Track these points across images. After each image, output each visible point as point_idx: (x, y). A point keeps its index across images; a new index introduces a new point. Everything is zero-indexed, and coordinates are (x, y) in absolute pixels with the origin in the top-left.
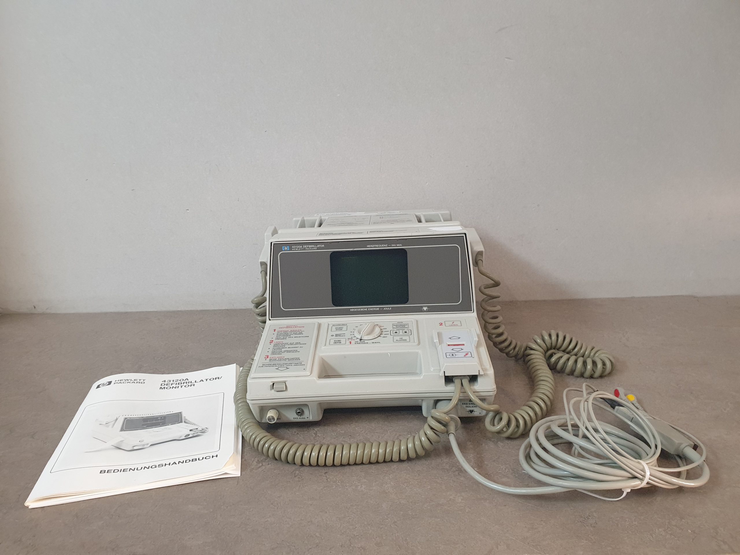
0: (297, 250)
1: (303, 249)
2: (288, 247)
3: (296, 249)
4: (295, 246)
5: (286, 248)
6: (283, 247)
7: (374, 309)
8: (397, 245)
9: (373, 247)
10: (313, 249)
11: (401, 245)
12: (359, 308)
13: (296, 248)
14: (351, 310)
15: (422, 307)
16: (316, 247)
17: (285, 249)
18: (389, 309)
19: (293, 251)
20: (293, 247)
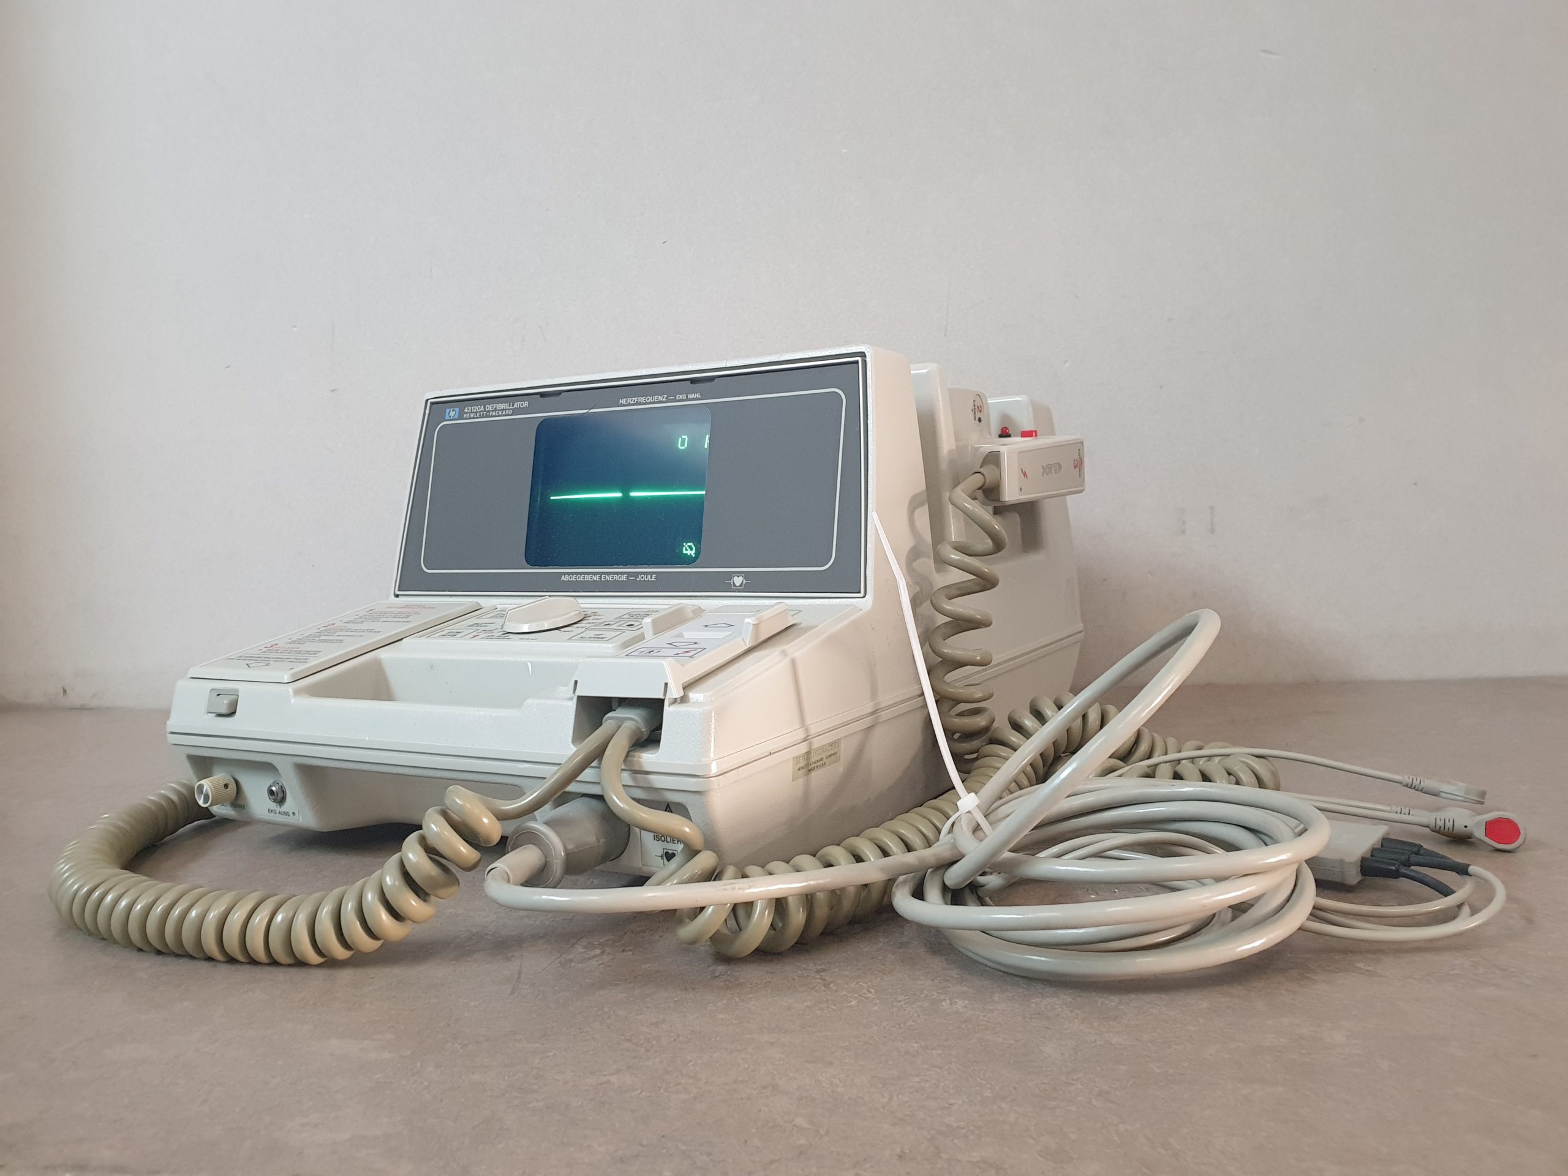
0: (473, 418)
1: (485, 413)
2: (457, 410)
3: (472, 415)
4: (470, 408)
5: (452, 414)
6: (448, 410)
7: (616, 577)
8: (691, 396)
9: (632, 402)
10: (504, 413)
11: (698, 395)
12: (581, 574)
13: (471, 412)
14: (563, 578)
15: (730, 575)
16: (511, 407)
17: (450, 417)
18: (651, 578)
19: (466, 419)
20: (466, 410)
